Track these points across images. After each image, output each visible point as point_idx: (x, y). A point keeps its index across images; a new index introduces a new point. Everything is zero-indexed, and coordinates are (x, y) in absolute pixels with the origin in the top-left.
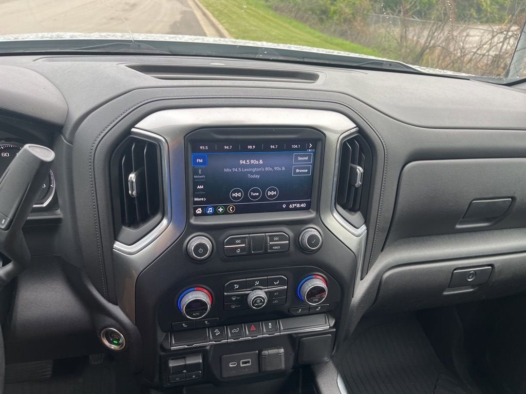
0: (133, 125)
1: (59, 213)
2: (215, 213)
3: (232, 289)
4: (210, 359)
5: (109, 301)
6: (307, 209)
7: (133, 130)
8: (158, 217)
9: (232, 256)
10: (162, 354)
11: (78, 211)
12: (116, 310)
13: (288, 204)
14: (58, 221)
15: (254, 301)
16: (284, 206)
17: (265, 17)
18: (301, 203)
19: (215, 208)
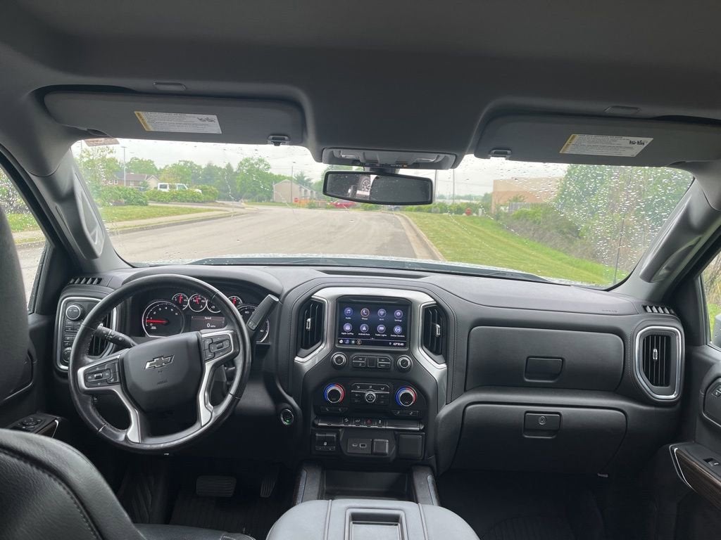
0: (313, 294)
1: (270, 343)
2: (350, 343)
3: (356, 389)
4: (341, 439)
5: (287, 393)
6: (404, 346)
7: (313, 297)
8: (319, 343)
9: (356, 367)
10: (313, 428)
11: (280, 342)
12: (292, 400)
13: (393, 343)
14: (269, 346)
15: (368, 397)
16: (390, 343)
17: (492, 237)
18: (400, 343)
19: (350, 340)
